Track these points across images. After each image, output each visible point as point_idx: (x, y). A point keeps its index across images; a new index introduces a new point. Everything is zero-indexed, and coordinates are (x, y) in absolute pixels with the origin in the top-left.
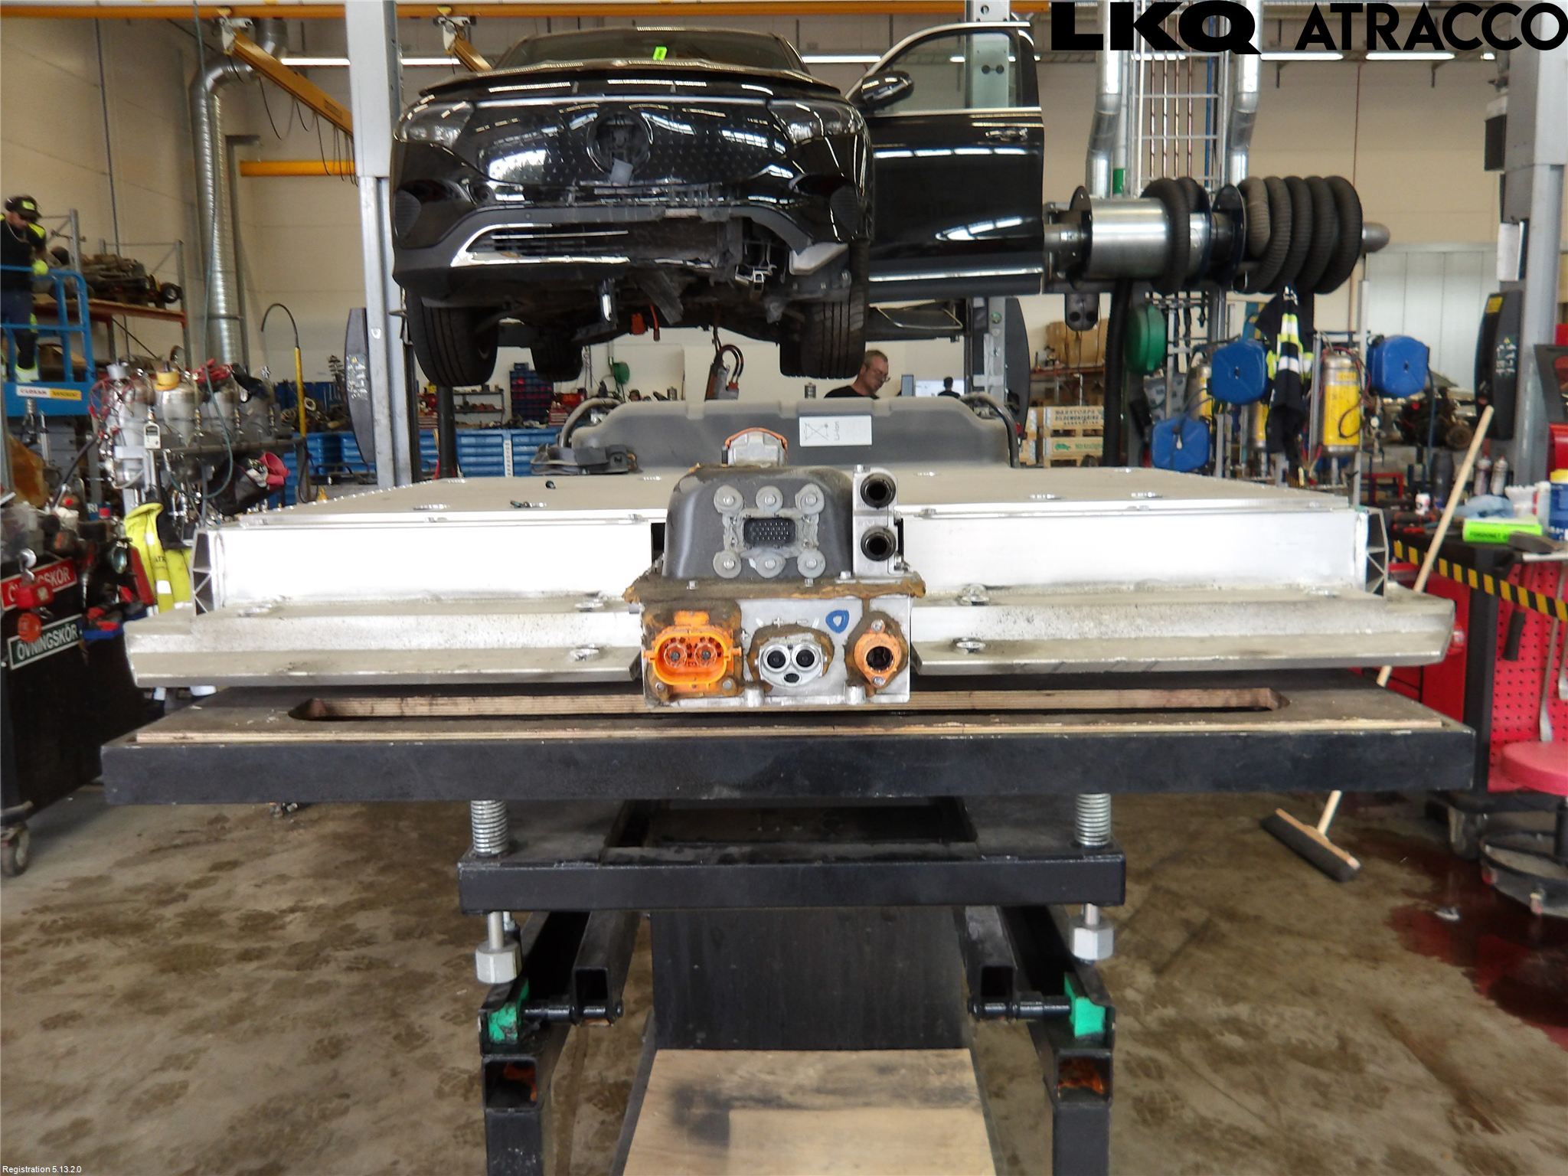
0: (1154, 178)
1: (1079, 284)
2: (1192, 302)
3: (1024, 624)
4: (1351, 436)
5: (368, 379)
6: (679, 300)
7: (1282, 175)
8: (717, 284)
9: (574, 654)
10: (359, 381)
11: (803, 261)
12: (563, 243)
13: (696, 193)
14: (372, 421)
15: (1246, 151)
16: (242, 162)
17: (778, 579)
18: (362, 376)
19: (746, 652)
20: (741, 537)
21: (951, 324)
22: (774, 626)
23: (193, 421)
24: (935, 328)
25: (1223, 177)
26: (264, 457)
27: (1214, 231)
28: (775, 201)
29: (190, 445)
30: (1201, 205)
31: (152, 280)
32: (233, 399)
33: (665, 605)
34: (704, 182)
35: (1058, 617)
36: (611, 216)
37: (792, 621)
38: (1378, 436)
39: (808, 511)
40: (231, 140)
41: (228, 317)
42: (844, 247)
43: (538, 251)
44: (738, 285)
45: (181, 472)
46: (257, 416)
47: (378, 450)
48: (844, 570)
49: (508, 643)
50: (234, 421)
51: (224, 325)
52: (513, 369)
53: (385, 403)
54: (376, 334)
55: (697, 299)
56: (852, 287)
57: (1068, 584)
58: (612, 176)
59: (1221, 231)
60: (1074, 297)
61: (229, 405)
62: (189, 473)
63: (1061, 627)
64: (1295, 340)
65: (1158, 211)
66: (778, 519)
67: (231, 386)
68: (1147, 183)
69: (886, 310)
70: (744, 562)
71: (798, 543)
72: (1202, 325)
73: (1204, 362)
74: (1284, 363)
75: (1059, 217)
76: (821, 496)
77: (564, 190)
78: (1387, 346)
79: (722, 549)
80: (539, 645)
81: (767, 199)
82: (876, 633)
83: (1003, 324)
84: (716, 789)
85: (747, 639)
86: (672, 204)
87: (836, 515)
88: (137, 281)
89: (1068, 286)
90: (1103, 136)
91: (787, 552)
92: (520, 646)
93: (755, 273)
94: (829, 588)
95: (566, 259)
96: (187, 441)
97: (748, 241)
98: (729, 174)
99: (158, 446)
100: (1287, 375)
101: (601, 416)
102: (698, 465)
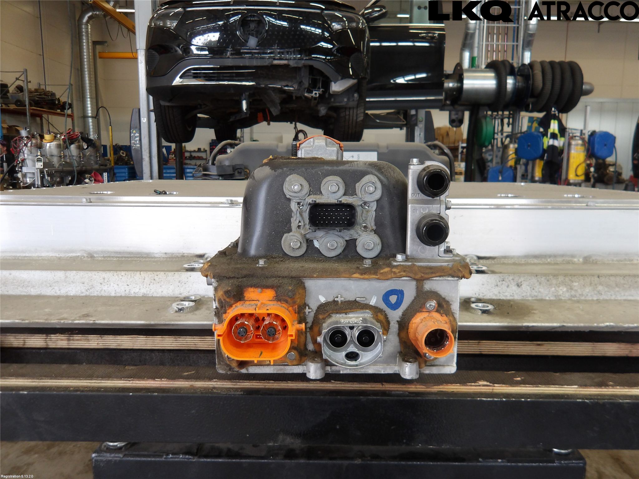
0: (489, 61)
1: (456, 106)
2: (505, 116)
3: (515, 288)
4: (581, 175)
5: (140, 140)
6: (278, 105)
7: (548, 60)
8: (297, 97)
9: (175, 306)
10: (136, 141)
11: (336, 87)
12: (225, 75)
13: (288, 53)
14: (141, 159)
15: (530, 50)
16: (99, 52)
17: (339, 258)
18: (138, 139)
19: (309, 325)
20: (307, 221)
21: (400, 121)
22: (335, 302)
23: (60, 156)
24: (394, 123)
25: (520, 61)
26: (93, 174)
27: (517, 84)
28: (324, 57)
29: (58, 167)
30: (512, 72)
31: (59, 100)
32: (80, 148)
33: (235, 282)
34: (291, 48)
35: (540, 283)
36: (247, 63)
37: (352, 299)
38: (593, 176)
39: (368, 198)
40: (95, 43)
41: (92, 117)
42: (355, 81)
43: (213, 78)
44: (306, 97)
45: (54, 179)
46: (91, 156)
47: (144, 172)
48: (399, 253)
49: (132, 292)
50: (80, 157)
51: (90, 120)
52: (211, 142)
53: (148, 151)
54: (144, 120)
55: (287, 106)
56: (358, 101)
57: (536, 257)
58: (248, 44)
59: (520, 84)
60: (453, 113)
61: (78, 150)
62: (58, 180)
63: (542, 290)
64: (557, 131)
65: (493, 75)
66: (340, 206)
67: (79, 142)
68: (487, 64)
69: (372, 114)
70: (309, 242)
71: (357, 227)
72: (508, 126)
73: (511, 142)
74: (551, 142)
75: (448, 77)
76: (379, 185)
77: (225, 50)
78: (597, 136)
79: (290, 230)
80: (155, 295)
81: (321, 57)
82: (429, 312)
83: (424, 122)
84: (281, 437)
85: (310, 313)
86: (276, 58)
87: (391, 203)
88: (52, 100)
89: (451, 108)
90: (468, 42)
91: (348, 234)
92: (141, 295)
93: (314, 92)
94: (387, 270)
95: (226, 83)
96: (57, 165)
97: (311, 77)
98: (303, 44)
99: (42, 167)
100: (552, 147)
101: (232, 150)
102: (271, 157)
